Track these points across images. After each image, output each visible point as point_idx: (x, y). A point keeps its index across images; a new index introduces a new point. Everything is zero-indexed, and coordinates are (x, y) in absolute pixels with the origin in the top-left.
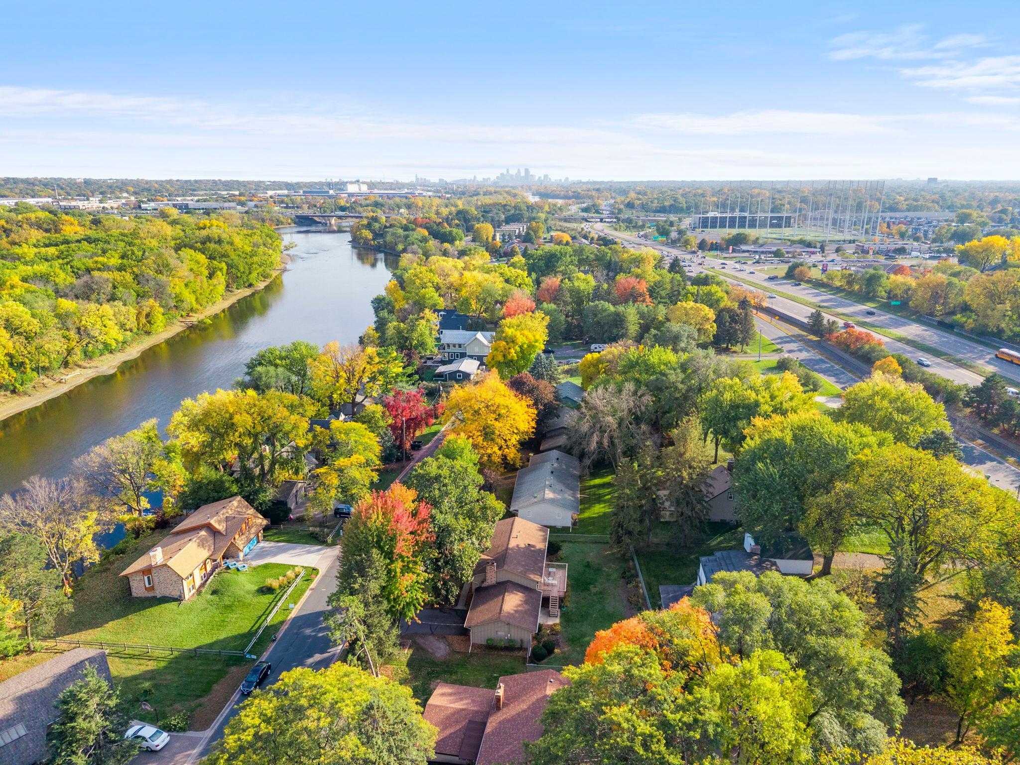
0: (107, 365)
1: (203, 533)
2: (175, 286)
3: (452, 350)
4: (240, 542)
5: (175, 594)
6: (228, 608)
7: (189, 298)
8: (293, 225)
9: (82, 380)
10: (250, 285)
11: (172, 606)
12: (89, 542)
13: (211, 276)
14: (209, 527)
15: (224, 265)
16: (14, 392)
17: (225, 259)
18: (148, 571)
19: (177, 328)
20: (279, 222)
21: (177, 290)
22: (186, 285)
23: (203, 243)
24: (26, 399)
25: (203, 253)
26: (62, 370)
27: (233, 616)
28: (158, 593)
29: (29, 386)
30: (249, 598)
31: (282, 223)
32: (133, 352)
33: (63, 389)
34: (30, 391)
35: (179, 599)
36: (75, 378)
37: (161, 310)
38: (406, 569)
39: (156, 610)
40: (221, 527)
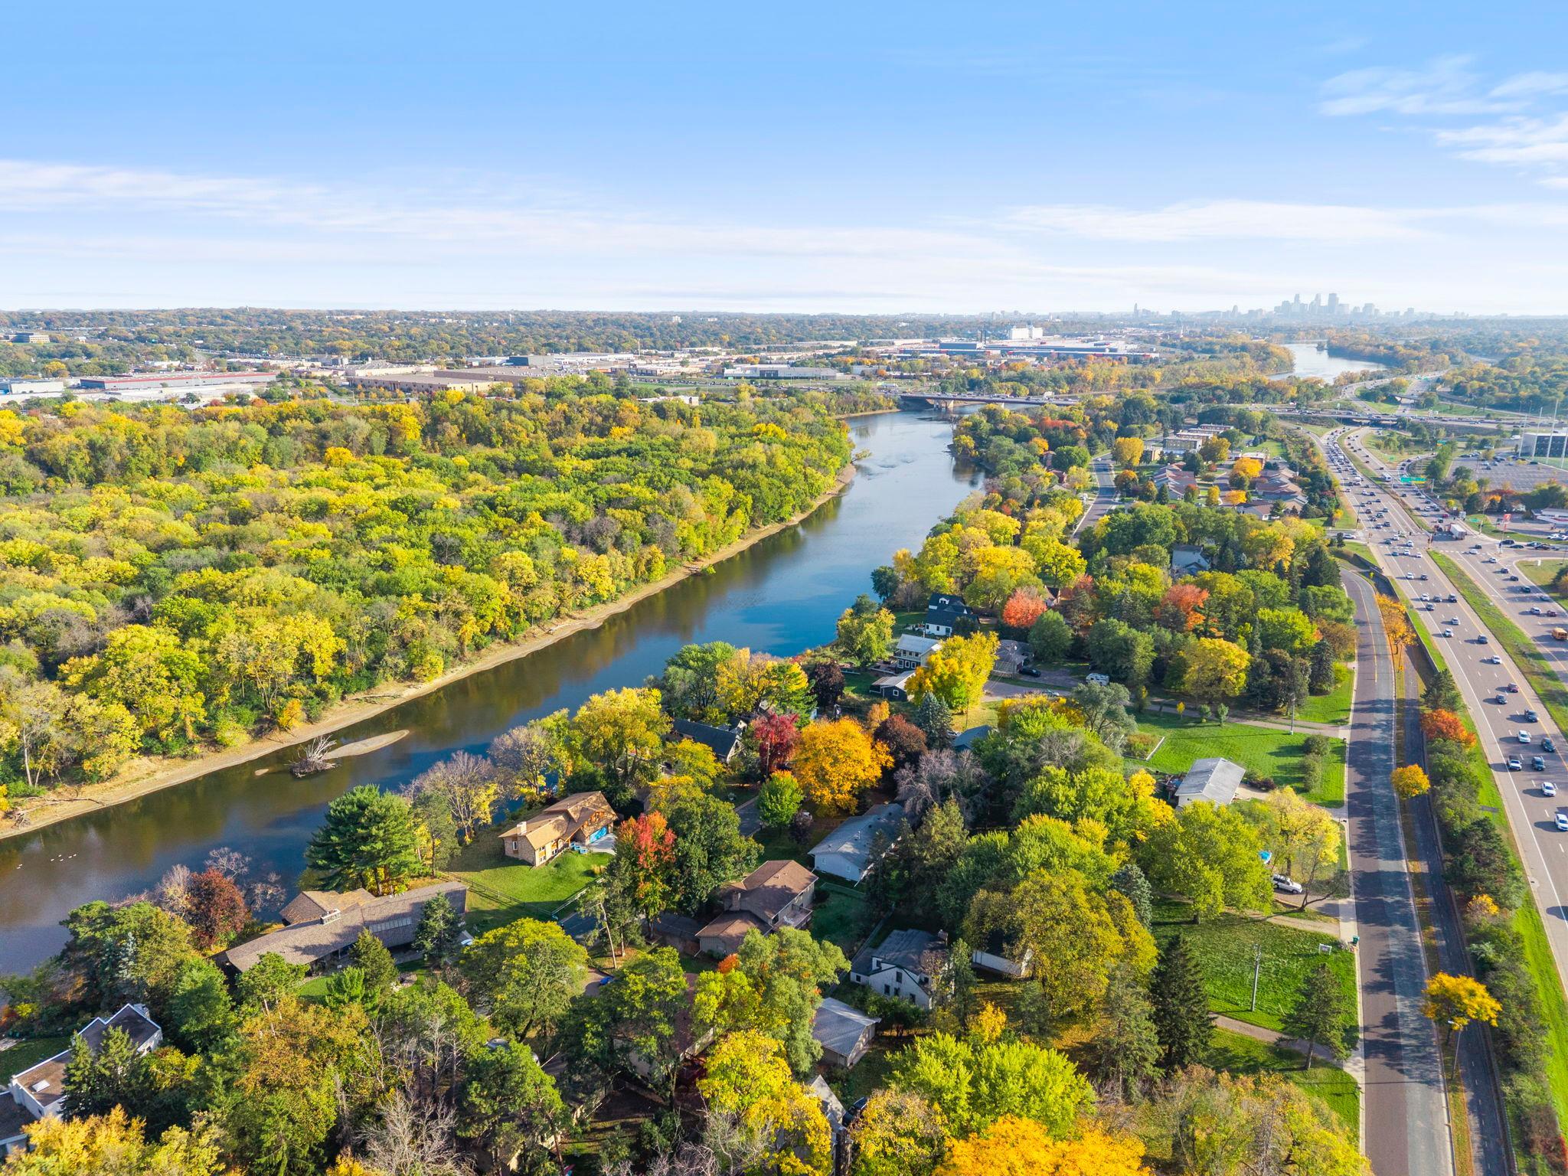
0: (595, 617)
1: (561, 817)
2: (683, 529)
3: (907, 657)
4: (587, 831)
5: (530, 860)
6: (560, 880)
7: (697, 542)
8: (895, 410)
9: (568, 633)
10: (782, 520)
11: (526, 868)
12: (486, 807)
13: (730, 512)
14: (566, 814)
15: (749, 499)
16: (507, 640)
17: (753, 491)
18: (515, 838)
19: (679, 575)
20: (877, 405)
21: (685, 533)
22: (696, 527)
23: (735, 468)
24: (515, 648)
25: (732, 482)
26: (554, 620)
27: (560, 887)
28: (520, 857)
29: (521, 634)
30: (575, 877)
31: (880, 407)
32: (624, 604)
33: (549, 641)
34: (520, 641)
35: (532, 864)
36: (563, 629)
37: (663, 557)
38: (647, 878)
39: (514, 869)
40: (575, 816)
